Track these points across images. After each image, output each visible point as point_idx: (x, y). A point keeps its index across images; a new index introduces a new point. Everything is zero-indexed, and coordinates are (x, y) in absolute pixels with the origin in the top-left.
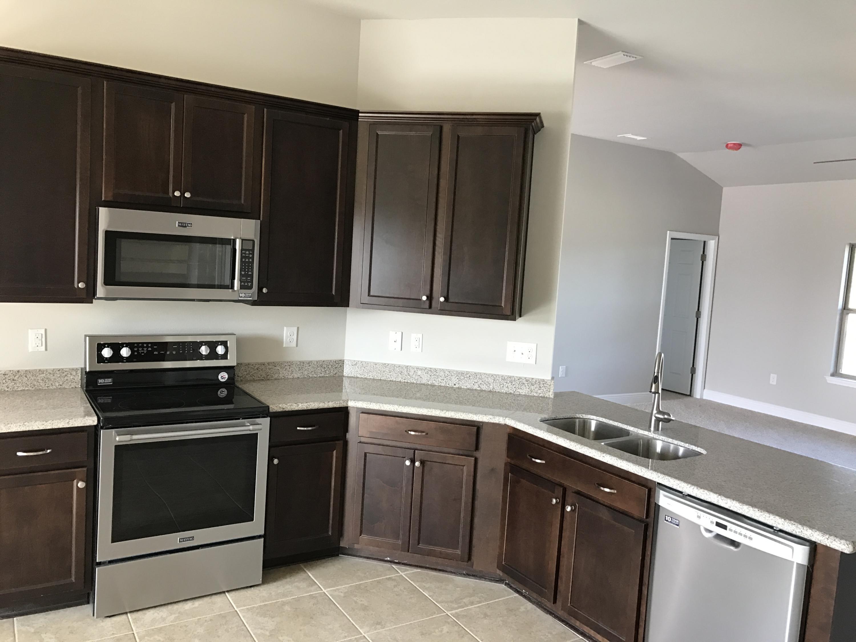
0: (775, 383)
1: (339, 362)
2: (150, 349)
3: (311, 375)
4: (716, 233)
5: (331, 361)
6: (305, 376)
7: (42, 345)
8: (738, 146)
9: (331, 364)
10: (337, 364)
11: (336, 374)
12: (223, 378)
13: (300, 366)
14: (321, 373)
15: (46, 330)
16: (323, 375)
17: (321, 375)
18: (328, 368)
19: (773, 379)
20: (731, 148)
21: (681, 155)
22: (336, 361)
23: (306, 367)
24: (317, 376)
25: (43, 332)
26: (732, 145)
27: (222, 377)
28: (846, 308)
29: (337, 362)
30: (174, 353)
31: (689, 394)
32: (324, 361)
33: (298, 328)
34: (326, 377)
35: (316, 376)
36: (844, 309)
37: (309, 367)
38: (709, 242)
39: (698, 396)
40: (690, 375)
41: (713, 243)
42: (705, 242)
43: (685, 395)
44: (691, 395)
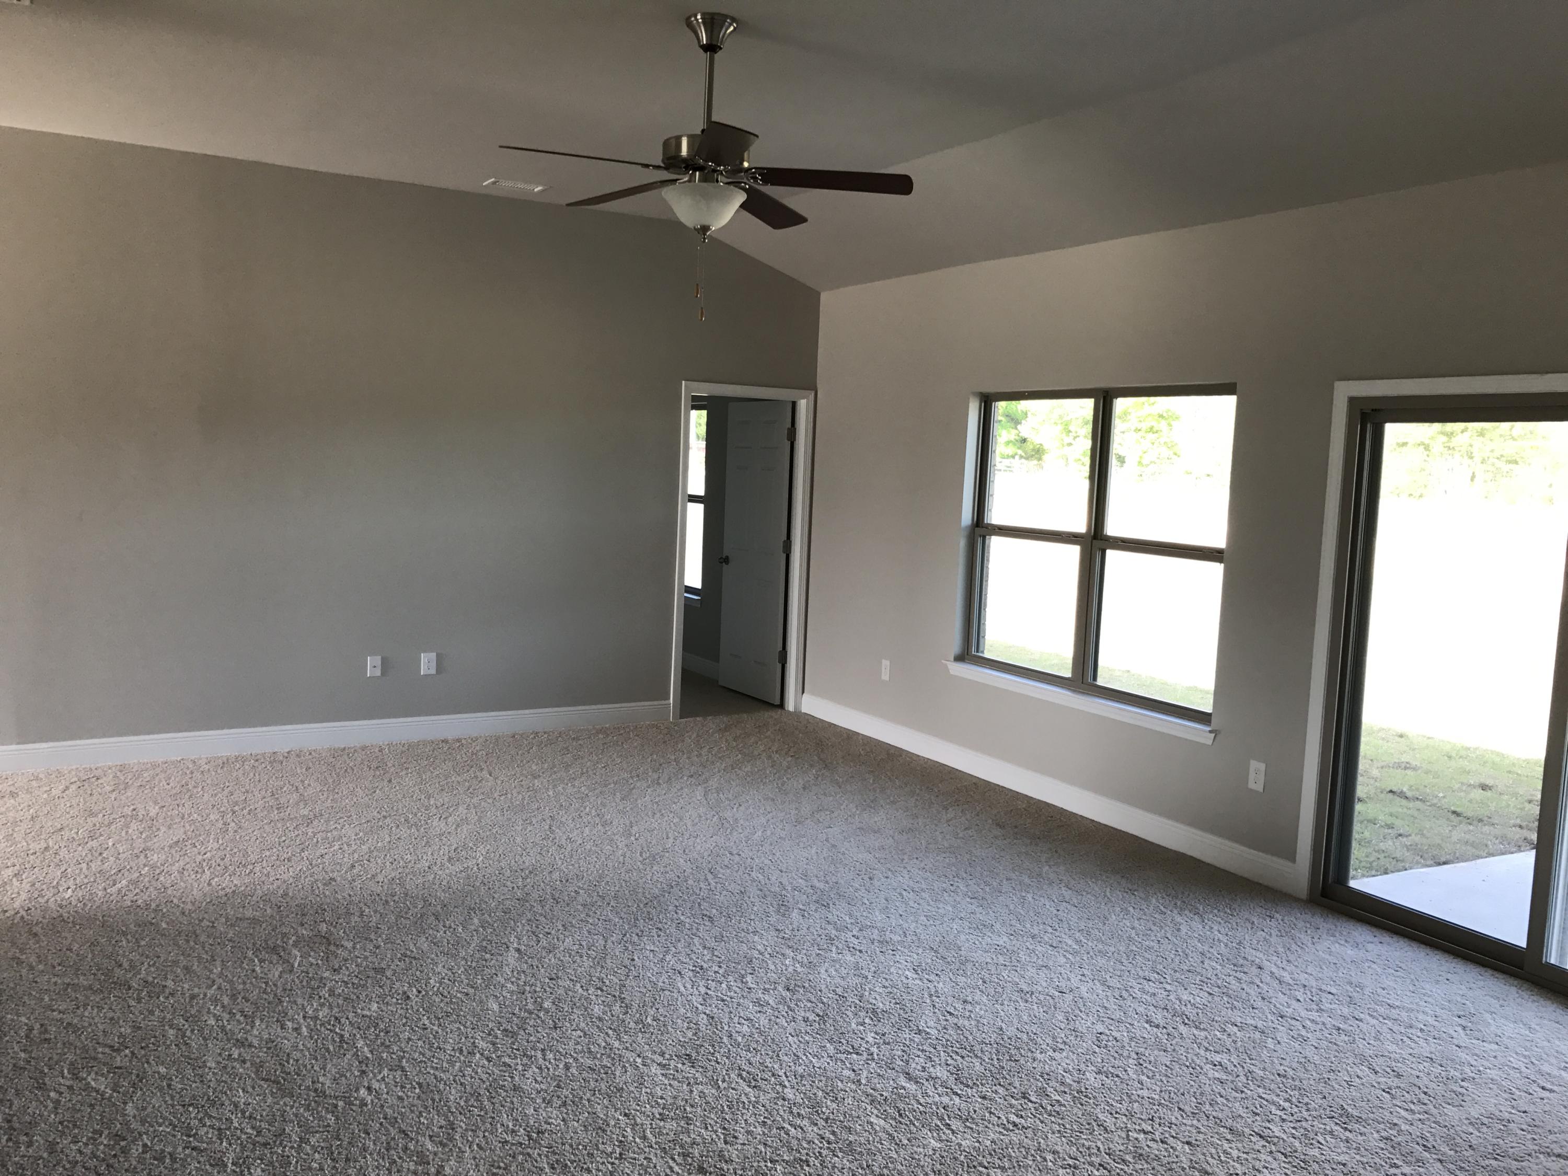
0: (888, 678)
4: (809, 386)
19: (885, 670)
28: (980, 525)
31: (776, 702)
36: (977, 526)
38: (799, 402)
39: (790, 706)
40: (779, 666)
41: (803, 406)
42: (794, 404)
43: (772, 706)
44: (781, 706)
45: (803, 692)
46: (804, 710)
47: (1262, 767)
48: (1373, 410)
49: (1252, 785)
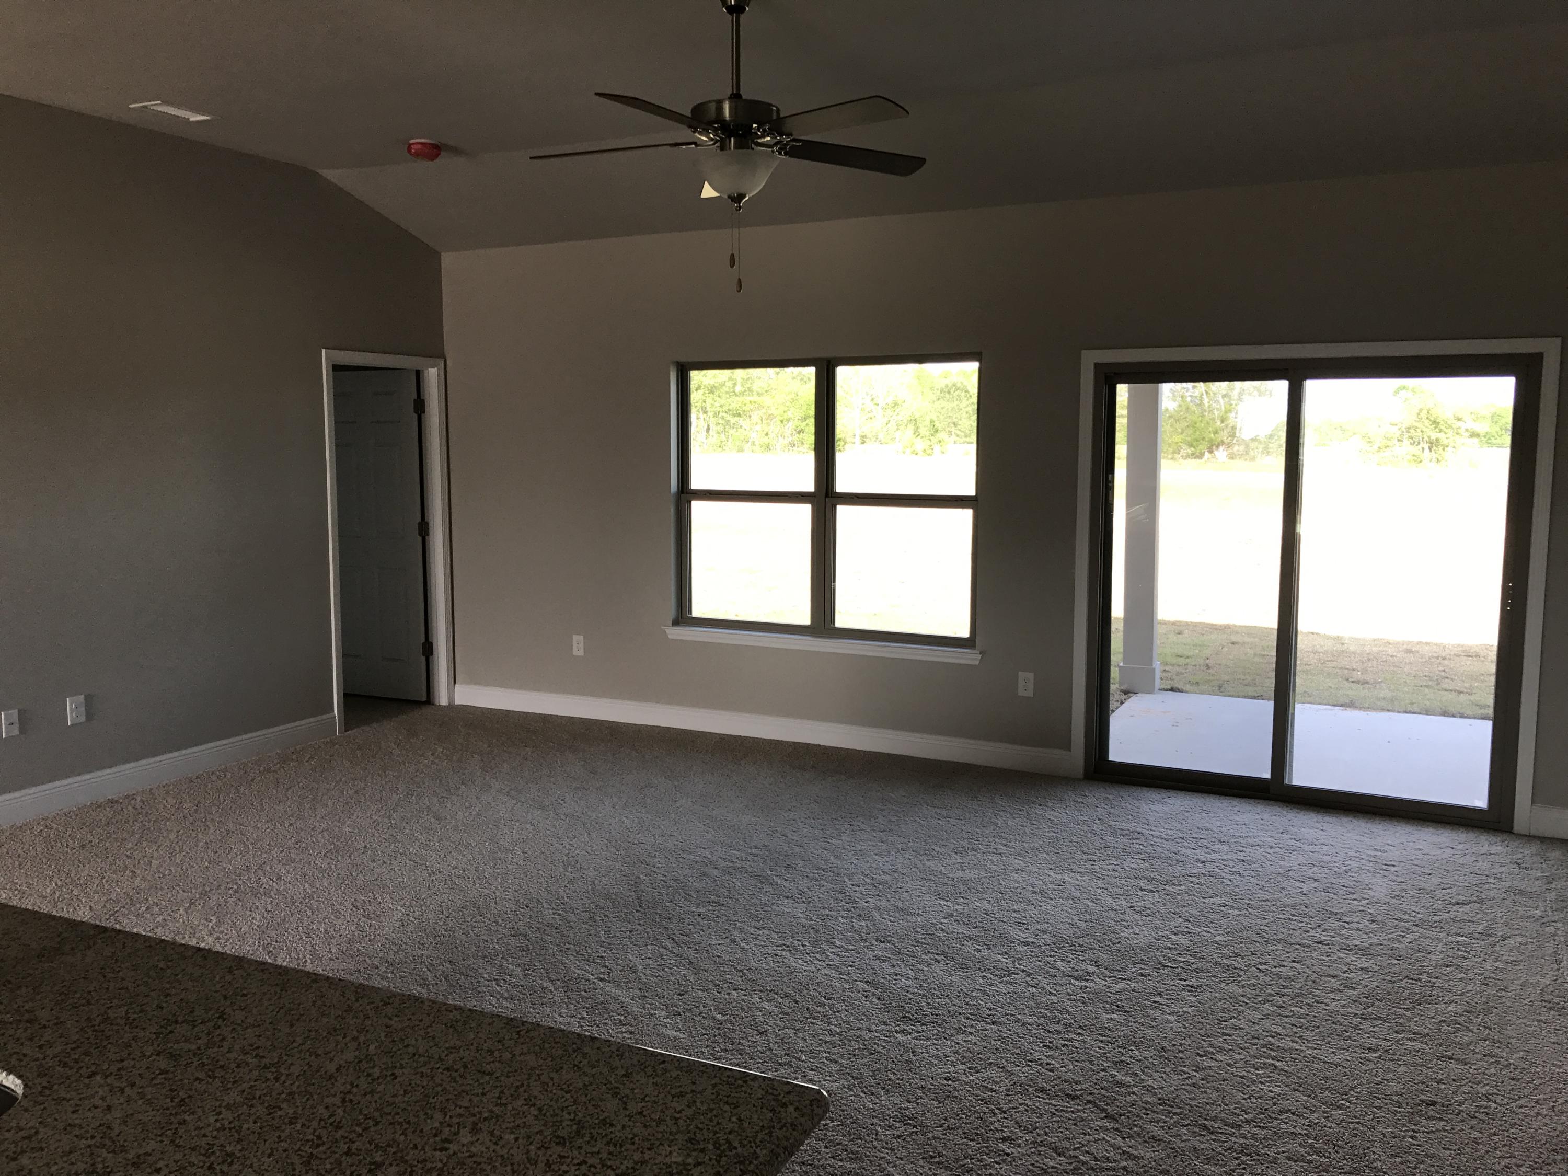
0: (581, 653)
4: (437, 354)
8: (434, 151)
19: (578, 646)
20: (417, 155)
21: (332, 175)
26: (419, 146)
28: (685, 491)
31: (424, 699)
36: (682, 492)
38: (426, 371)
39: (443, 700)
40: (423, 659)
41: (432, 375)
42: (418, 374)
43: (418, 704)
44: (429, 700)
45: (455, 683)
46: (458, 702)
47: (1031, 676)
48: (1115, 373)
49: (1021, 692)
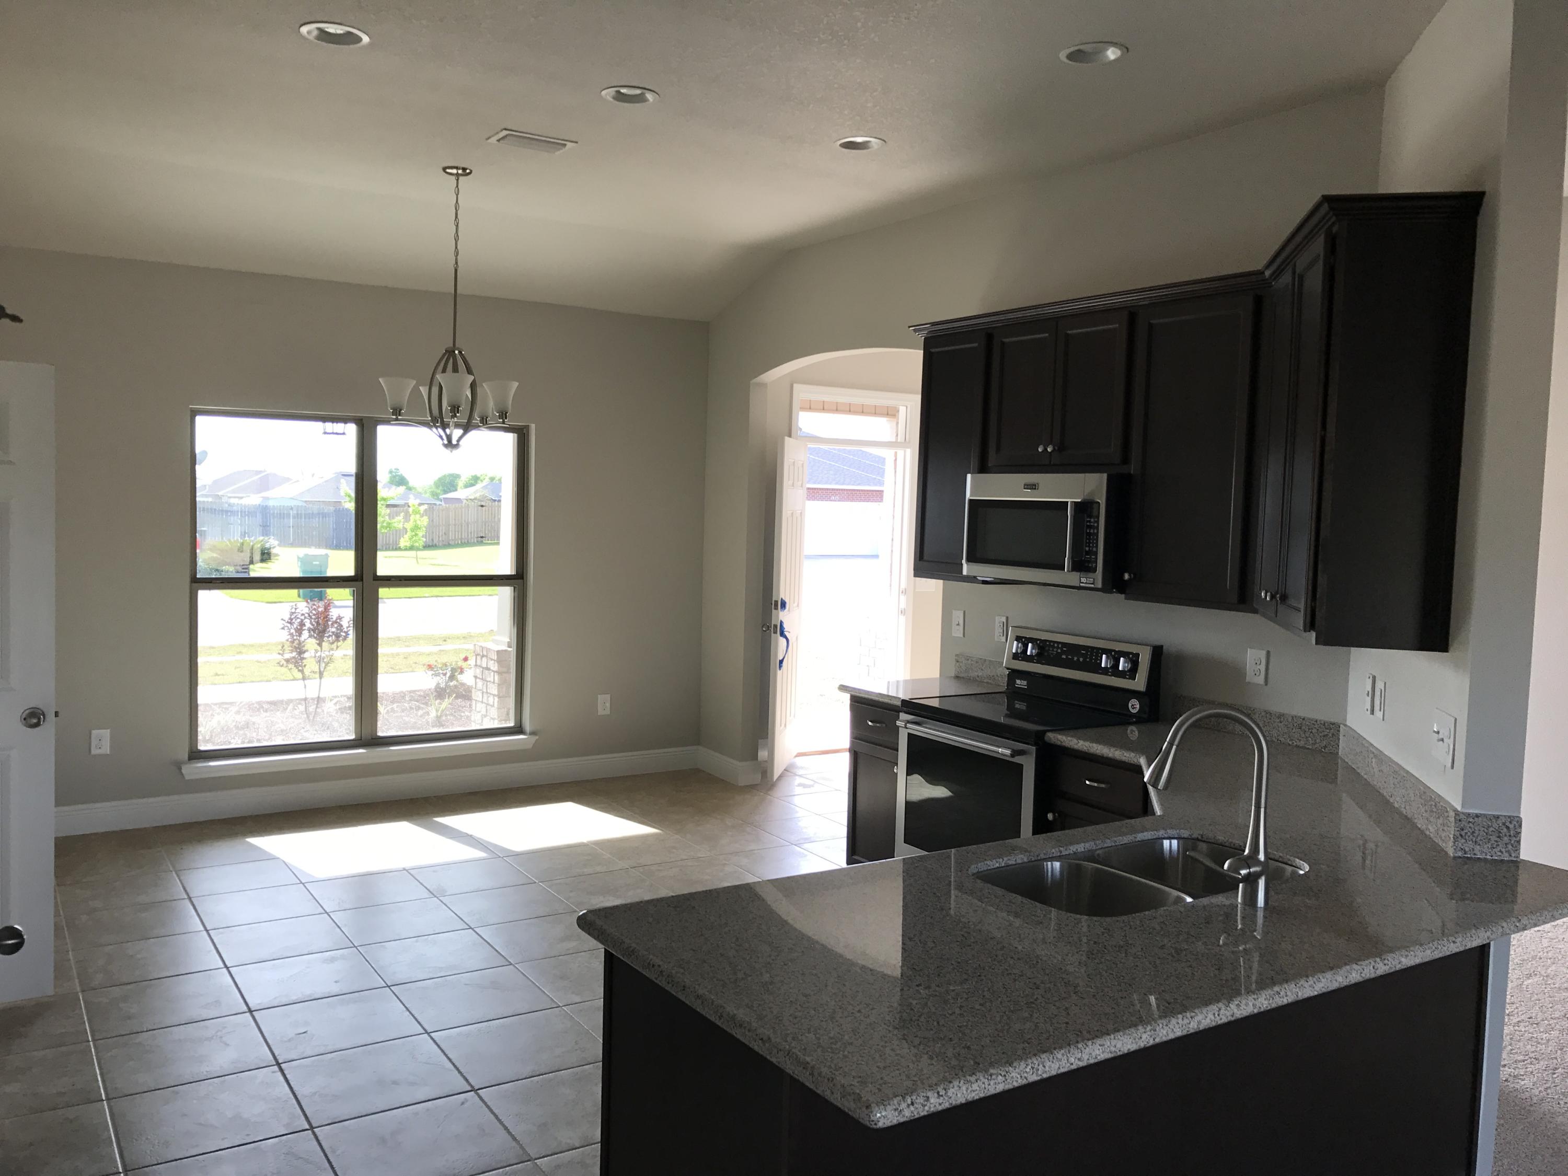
1: (1331, 726)
2: (1059, 651)
3: (1282, 739)
5: (1316, 721)
6: (1274, 739)
7: (1003, 635)
9: (1316, 726)
10: (1327, 729)
11: (1325, 747)
12: (1134, 708)
13: (1265, 719)
14: (1300, 740)
15: (1007, 618)
16: (1302, 743)
17: (1298, 743)
18: (1311, 732)
22: (1324, 723)
23: (1275, 722)
24: (1293, 743)
25: (1004, 619)
27: (1132, 705)
29: (1326, 724)
30: (1081, 659)
32: (1303, 719)
33: (1268, 653)
34: (1308, 748)
35: (1290, 743)
37: (1280, 724)
